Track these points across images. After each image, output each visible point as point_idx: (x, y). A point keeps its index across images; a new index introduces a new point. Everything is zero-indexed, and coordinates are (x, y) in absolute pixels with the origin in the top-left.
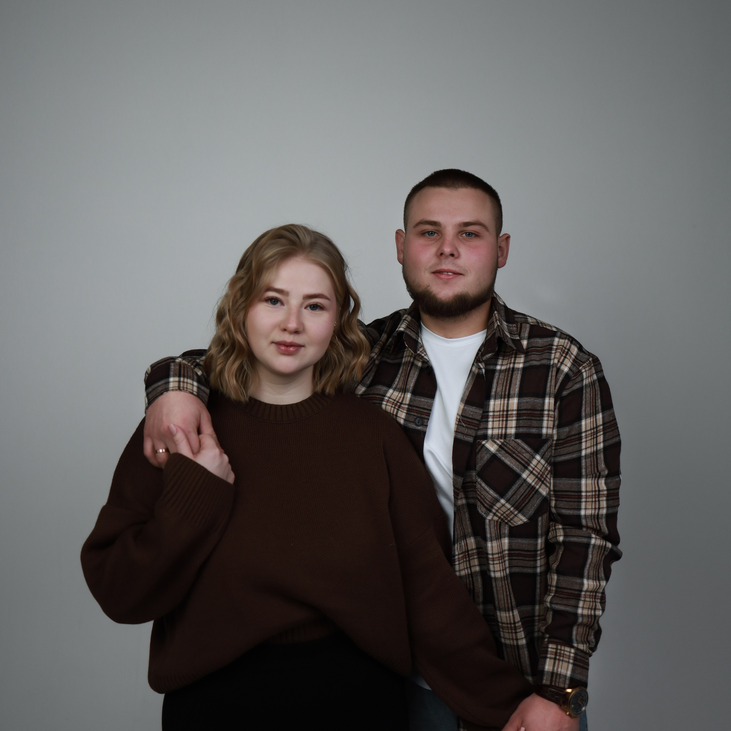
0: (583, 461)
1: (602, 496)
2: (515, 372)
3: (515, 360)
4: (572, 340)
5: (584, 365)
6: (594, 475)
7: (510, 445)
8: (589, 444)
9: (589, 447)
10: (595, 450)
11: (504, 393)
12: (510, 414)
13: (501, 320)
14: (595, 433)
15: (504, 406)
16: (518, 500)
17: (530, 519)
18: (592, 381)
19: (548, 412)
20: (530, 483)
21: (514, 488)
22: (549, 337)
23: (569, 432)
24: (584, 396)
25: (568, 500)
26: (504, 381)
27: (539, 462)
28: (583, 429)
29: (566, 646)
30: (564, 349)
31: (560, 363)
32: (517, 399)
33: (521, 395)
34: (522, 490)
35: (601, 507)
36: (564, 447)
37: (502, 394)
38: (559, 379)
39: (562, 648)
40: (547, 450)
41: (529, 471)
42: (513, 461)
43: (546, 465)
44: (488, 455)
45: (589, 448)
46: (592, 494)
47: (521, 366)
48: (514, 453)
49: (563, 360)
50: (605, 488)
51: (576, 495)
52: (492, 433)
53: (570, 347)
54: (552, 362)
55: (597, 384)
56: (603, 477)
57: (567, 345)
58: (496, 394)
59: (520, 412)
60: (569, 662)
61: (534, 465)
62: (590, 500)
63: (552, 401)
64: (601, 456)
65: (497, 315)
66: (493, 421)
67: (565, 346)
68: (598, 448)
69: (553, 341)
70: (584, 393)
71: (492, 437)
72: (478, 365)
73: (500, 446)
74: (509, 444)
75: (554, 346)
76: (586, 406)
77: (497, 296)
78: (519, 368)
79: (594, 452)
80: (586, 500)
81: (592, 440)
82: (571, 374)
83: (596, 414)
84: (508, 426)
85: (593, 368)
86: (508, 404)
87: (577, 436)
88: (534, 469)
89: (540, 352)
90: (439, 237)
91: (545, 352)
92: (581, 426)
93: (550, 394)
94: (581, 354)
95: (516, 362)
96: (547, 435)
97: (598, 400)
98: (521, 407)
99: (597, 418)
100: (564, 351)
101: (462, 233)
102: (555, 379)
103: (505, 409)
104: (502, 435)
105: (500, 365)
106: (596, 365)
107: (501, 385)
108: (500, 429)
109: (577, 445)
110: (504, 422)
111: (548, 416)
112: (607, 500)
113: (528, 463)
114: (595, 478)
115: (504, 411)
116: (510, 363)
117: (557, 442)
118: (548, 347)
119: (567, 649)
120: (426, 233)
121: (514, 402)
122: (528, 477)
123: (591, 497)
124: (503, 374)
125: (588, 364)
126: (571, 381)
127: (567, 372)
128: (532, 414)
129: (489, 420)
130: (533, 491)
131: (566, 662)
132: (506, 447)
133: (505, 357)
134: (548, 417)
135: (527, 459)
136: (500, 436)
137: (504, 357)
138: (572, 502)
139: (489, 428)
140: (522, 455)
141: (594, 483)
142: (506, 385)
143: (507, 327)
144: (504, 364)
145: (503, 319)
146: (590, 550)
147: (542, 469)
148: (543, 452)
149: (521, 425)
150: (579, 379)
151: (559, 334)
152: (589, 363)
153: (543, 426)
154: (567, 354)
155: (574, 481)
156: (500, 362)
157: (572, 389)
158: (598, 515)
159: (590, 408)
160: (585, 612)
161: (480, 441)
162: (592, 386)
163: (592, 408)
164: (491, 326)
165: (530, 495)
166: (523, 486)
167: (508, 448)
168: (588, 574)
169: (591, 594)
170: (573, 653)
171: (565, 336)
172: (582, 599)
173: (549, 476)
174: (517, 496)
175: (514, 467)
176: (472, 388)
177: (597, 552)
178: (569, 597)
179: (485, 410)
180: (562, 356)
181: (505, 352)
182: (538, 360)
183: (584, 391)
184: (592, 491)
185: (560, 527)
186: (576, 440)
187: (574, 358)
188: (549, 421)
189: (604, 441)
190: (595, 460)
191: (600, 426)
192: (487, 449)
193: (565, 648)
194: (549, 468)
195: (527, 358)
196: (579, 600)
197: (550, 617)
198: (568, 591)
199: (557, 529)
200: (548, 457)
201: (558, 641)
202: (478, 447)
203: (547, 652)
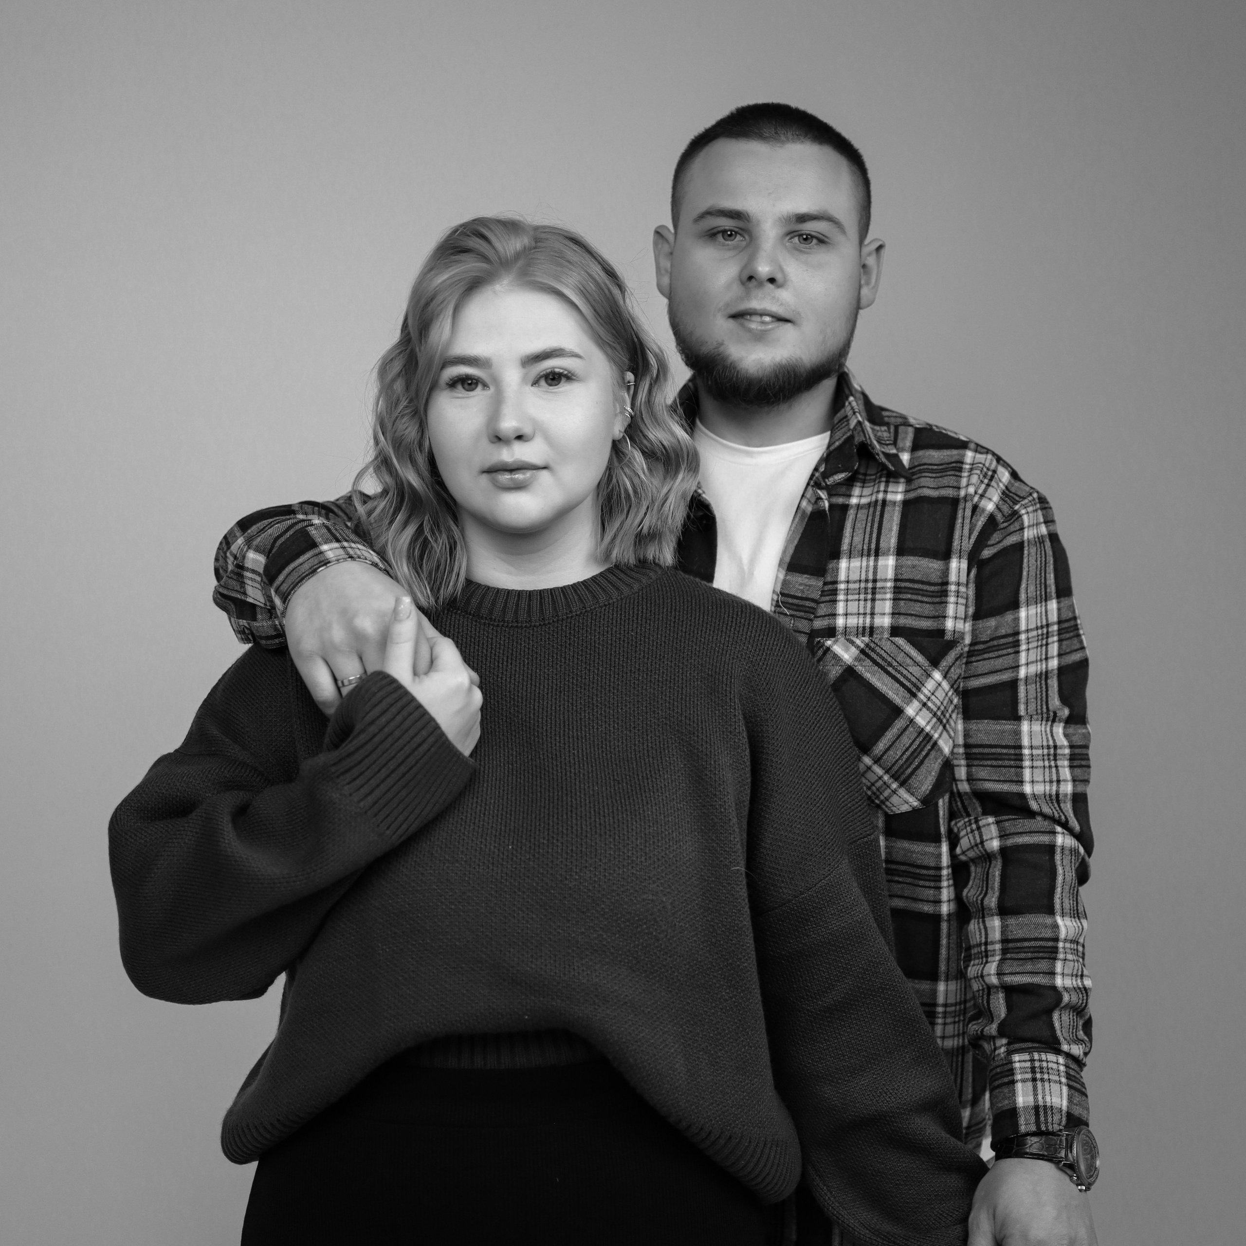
0: (1022, 689)
1: (1061, 757)
2: (888, 510)
3: (887, 487)
5: (1023, 503)
6: (1044, 716)
8: (1032, 657)
9: (1032, 662)
10: (1044, 670)
11: (868, 547)
12: (880, 588)
14: (1045, 636)
15: (867, 571)
16: (897, 761)
17: (923, 801)
18: (1040, 535)
19: (956, 587)
20: (922, 727)
21: (890, 734)
22: (956, 449)
23: (997, 628)
24: (1025, 560)
25: (995, 763)
26: (866, 525)
27: (939, 685)
28: (1023, 627)
29: (1048, 1053)
31: (979, 495)
32: (893, 559)
33: (901, 551)
34: (906, 740)
35: (1061, 779)
36: (985, 659)
37: (863, 549)
38: (976, 525)
39: (1042, 1056)
40: (954, 664)
41: (920, 701)
42: (889, 680)
43: (950, 693)
44: (838, 668)
45: (1033, 665)
46: (1043, 752)
47: (899, 498)
48: (890, 665)
49: (985, 491)
50: (1066, 743)
51: (1011, 755)
52: (846, 625)
53: (996, 467)
54: (962, 493)
55: (1048, 543)
56: (1060, 721)
57: (990, 465)
58: (851, 548)
59: (899, 584)
60: (1060, 1083)
61: (930, 691)
62: (1040, 763)
63: (964, 564)
64: (1054, 683)
65: (854, 403)
66: (847, 601)
67: (986, 467)
68: (1049, 666)
69: (963, 456)
70: (1026, 555)
71: (846, 631)
72: (816, 492)
73: (862, 651)
74: (878, 647)
75: (966, 463)
76: (1028, 581)
78: (896, 501)
79: (1041, 673)
80: (1031, 763)
81: (1039, 649)
82: (999, 517)
83: (1046, 601)
84: (877, 610)
85: (1040, 512)
86: (875, 568)
87: (1011, 639)
88: (929, 699)
89: (937, 473)
90: (744, 243)
91: (949, 473)
92: (1019, 620)
93: (960, 553)
94: (1016, 485)
95: (890, 489)
96: (954, 634)
97: (1051, 574)
98: (901, 574)
99: (1048, 607)
100: (986, 474)
101: (792, 235)
102: (970, 523)
103: (871, 577)
104: (864, 628)
105: (858, 496)
107: (861, 531)
108: (861, 617)
109: (1011, 657)
110: (869, 604)
111: (957, 594)
112: (1071, 767)
113: (917, 686)
114: (1046, 721)
115: (868, 580)
116: (878, 492)
117: (972, 648)
118: (955, 465)
119: (1052, 1057)
120: (719, 232)
121: (888, 564)
122: (917, 714)
123: (1041, 757)
124: (865, 511)
126: (999, 530)
127: (991, 513)
128: (922, 590)
129: (838, 599)
130: (928, 742)
131: (1055, 1082)
132: (875, 653)
133: (867, 483)
134: (957, 597)
135: (916, 678)
136: (862, 631)
137: (864, 483)
138: (1005, 767)
139: (839, 615)
140: (906, 669)
141: (1046, 731)
142: (870, 529)
144: (864, 494)
146: (1058, 857)
147: (944, 700)
148: (945, 666)
149: (903, 611)
150: (1017, 526)
151: (972, 445)
152: (1031, 501)
153: (947, 615)
154: (991, 480)
155: (1007, 726)
156: (857, 491)
157: (1001, 544)
158: (1057, 795)
159: (1036, 589)
160: (1069, 982)
161: (822, 640)
162: (1040, 544)
163: (1038, 586)
165: (922, 750)
166: (907, 733)
167: (878, 654)
168: (1062, 908)
169: (1072, 945)
170: (1063, 1065)
171: (985, 451)
172: (1061, 956)
173: (954, 716)
174: (895, 754)
175: (890, 693)
176: (800, 539)
177: (1069, 862)
178: (1036, 955)
179: (829, 579)
180: (982, 482)
181: (865, 475)
182: (933, 488)
183: (1026, 552)
184: (1042, 746)
185: (991, 820)
186: (1008, 645)
187: (1004, 488)
188: (959, 606)
189: (1060, 655)
190: (1044, 689)
191: (1053, 624)
192: (836, 657)
193: (1048, 1057)
194: (955, 701)
195: (911, 484)
196: (1055, 959)
197: (999, 1005)
198: (1033, 944)
199: (984, 826)
200: (956, 677)
201: (1030, 1045)
202: (817, 652)
203: (1011, 1071)
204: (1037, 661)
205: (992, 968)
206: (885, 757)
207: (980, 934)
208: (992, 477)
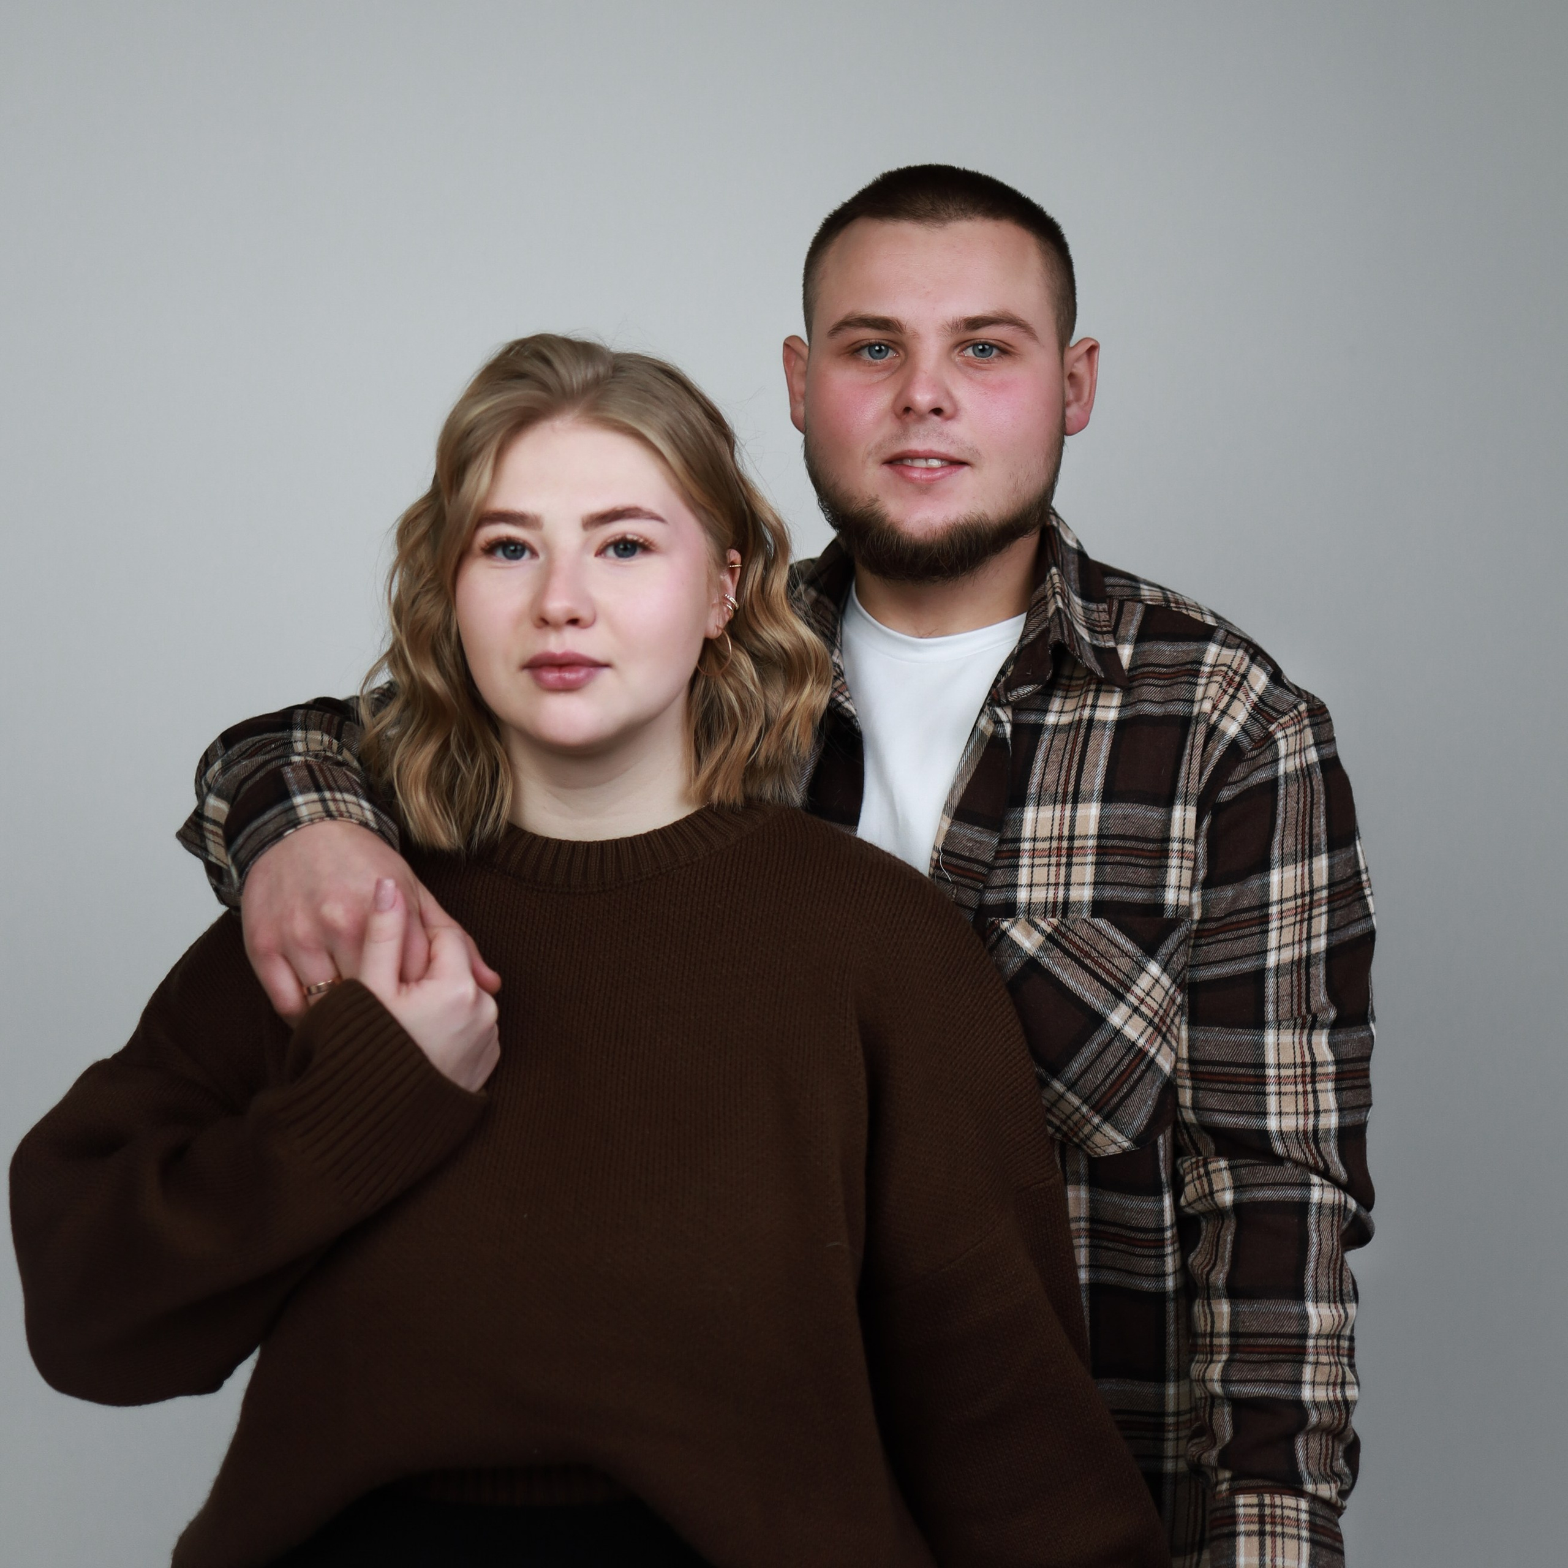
0: (1271, 983)
1: (1321, 1077)
2: (1095, 733)
3: (1096, 698)
4: (1257, 654)
5: (1282, 721)
6: (1299, 1021)
7: (1076, 934)
8: (1287, 937)
9: (1288, 945)
10: (1304, 955)
11: (1064, 789)
12: (1078, 848)
13: (1068, 594)
14: (1307, 908)
15: (1061, 825)
16: (1097, 1087)
17: (1136, 1140)
18: (1305, 765)
19: (1181, 844)
20: (1132, 1040)
21: (1088, 1051)
22: (1195, 641)
23: (1235, 899)
24: (1281, 803)
25: (1228, 1087)
26: (1063, 756)
27: (1157, 981)
28: (1274, 896)
29: (1285, 1494)
30: (1231, 674)
31: (1219, 712)
32: (1097, 807)
33: (1108, 796)
34: (1110, 1059)
35: (1321, 1108)
36: (1219, 941)
37: (1057, 792)
38: (1211, 755)
39: (1276, 1499)
40: (1176, 950)
41: (1130, 1005)
42: (1085, 977)
43: (1172, 990)
44: (1016, 960)
45: (1288, 948)
46: (1295, 1072)
47: (1112, 715)
48: (1088, 955)
49: (1228, 705)
50: (1330, 1057)
51: (1250, 1076)
52: (1030, 899)
53: (1248, 670)
54: (1196, 710)
55: (1318, 776)
56: (1322, 1027)
57: (1240, 664)
58: (1040, 791)
59: (1104, 842)
60: (1299, 1538)
61: (1144, 991)
62: (1291, 1088)
63: (1192, 813)
64: (1319, 972)
65: (1056, 579)
66: (1032, 866)
67: (1234, 666)
68: (1312, 948)
69: (1204, 652)
70: (1282, 796)
71: (1029, 908)
72: (995, 712)
73: (1049, 937)
74: (1073, 931)
75: (1206, 665)
76: (1284, 831)
77: (1061, 522)
78: (1107, 721)
79: (1300, 959)
80: (1280, 1088)
81: (1298, 926)
82: (1245, 742)
83: (1311, 857)
84: (1073, 879)
85: (1308, 732)
86: (1073, 819)
87: (1256, 913)
88: (1142, 1001)
89: (1165, 679)
90: (898, 361)
91: (1179, 680)
92: (1269, 886)
93: (1186, 797)
94: (1277, 691)
95: (1100, 702)
96: (1177, 909)
97: (1319, 817)
98: (1108, 828)
99: (1314, 866)
100: (1232, 680)
101: (964, 345)
102: (1202, 755)
103: (1066, 833)
104: (1055, 903)
105: (1057, 712)
106: (1317, 724)
107: (1056, 766)
108: (1052, 888)
109: (1256, 938)
110: (1063, 869)
111: (1182, 854)
112: (1337, 1090)
113: (1127, 985)
114: (1303, 1028)
115: (1062, 837)
116: (1084, 706)
117: (1202, 926)
118: (1189, 666)
119: (1290, 1501)
120: (863, 348)
121: (1090, 815)
122: (1126, 1022)
123: (1292, 1080)
124: (1063, 736)
125: (1292, 719)
126: (1245, 761)
127: (1234, 736)
128: (1137, 849)
129: (1020, 863)
130: (1141, 1060)
131: (1292, 1537)
132: (1066, 940)
133: (1071, 691)
134: (1182, 858)
135: (1124, 973)
136: (1051, 908)
137: (1068, 691)
138: (1241, 1093)
139: (1021, 886)
140: (1110, 962)
141: (1300, 1043)
142: (1068, 767)
143: (1082, 613)
144: (1066, 709)
145: (1074, 587)
146: (1312, 1220)
147: (1163, 1000)
148: (1165, 955)
149: (1108, 879)
150: (1268, 756)
151: (1220, 634)
152: (1296, 716)
153: (1167, 884)
154: (1237, 689)
155: (1245, 1037)
156: (1056, 704)
157: (1246, 783)
158: (1316, 1130)
159: (1296, 840)
160: (1321, 1394)
161: (996, 922)
162: (1304, 779)
163: (1300, 838)
164: (1038, 609)
165: (1133, 1072)
166: (1112, 1049)
167: (1070, 941)
168: (1316, 1288)
169: (1330, 1342)
170: (1306, 1512)
171: (1238, 641)
172: (1311, 1358)
173: (1177, 1020)
174: (1097, 1076)
175: (1087, 995)
176: (974, 775)
177: (1329, 1225)
178: (1275, 1357)
179: (1009, 835)
180: (1225, 692)
181: (1071, 678)
182: (1158, 703)
183: (1281, 792)
184: (1295, 1064)
185: (1223, 1164)
186: (1253, 922)
187: (1256, 699)
188: (1184, 871)
189: (1330, 932)
190: (1304, 982)
191: (1321, 889)
192: (1014, 945)
193: (1284, 1500)
194: (1179, 1000)
195: (1129, 695)
196: (1302, 1362)
197: (1224, 1423)
198: (1270, 1341)
199: (1214, 1171)
200: (1179, 968)
201: (1260, 1483)
202: (989, 937)
203: (1233, 1519)
204: (1293, 943)
205: (1216, 1371)
206: (1082, 1082)
207: (1206, 1321)
208: (1240, 684)
